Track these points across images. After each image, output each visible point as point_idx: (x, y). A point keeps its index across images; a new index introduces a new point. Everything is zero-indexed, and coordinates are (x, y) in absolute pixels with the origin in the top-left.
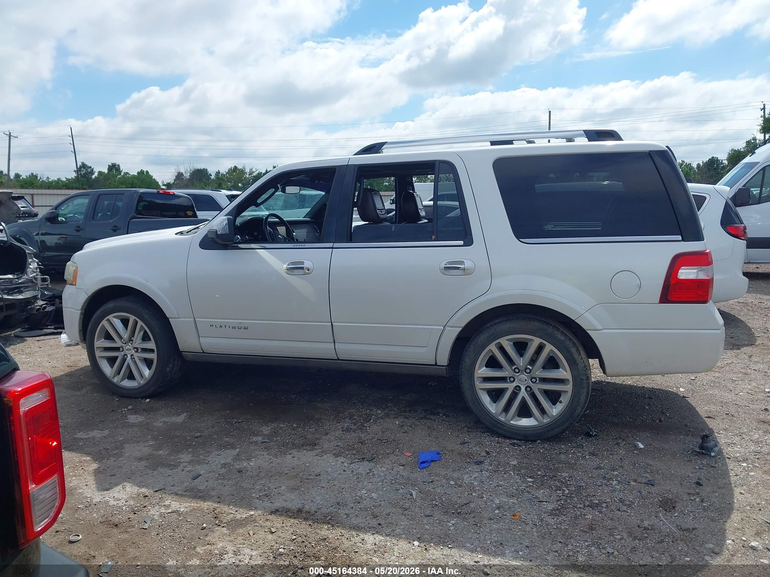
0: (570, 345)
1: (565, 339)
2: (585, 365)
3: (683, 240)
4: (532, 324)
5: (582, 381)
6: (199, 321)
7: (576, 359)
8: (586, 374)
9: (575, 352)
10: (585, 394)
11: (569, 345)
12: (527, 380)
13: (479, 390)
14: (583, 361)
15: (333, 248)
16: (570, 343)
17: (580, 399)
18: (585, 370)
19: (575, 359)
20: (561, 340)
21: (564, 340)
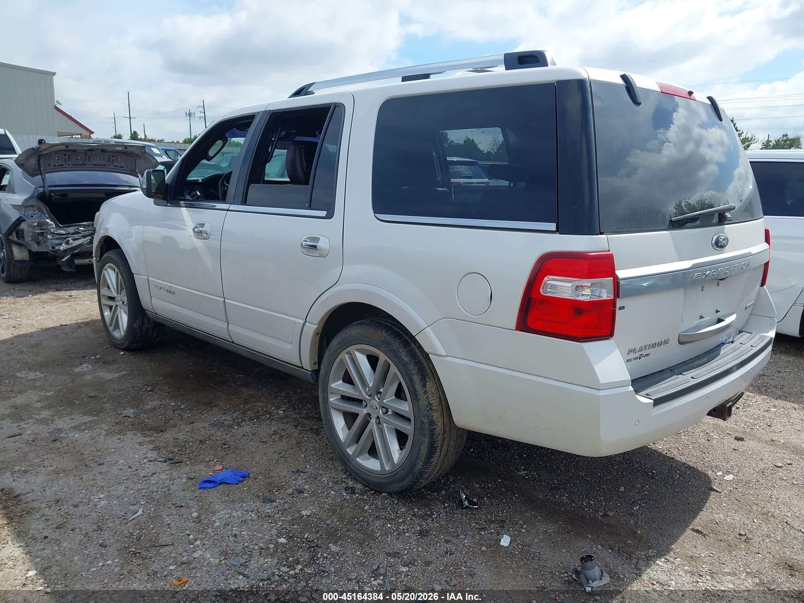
0: (414, 371)
1: (409, 361)
2: (429, 402)
3: (558, 231)
4: (379, 333)
5: (423, 425)
6: (151, 280)
7: (418, 393)
8: (429, 416)
9: (418, 382)
10: (427, 444)
11: (412, 370)
12: (378, 407)
13: (332, 409)
14: (427, 397)
15: (228, 210)
16: (413, 367)
17: (420, 450)
18: (428, 411)
19: (416, 391)
20: (404, 361)
21: (407, 363)
